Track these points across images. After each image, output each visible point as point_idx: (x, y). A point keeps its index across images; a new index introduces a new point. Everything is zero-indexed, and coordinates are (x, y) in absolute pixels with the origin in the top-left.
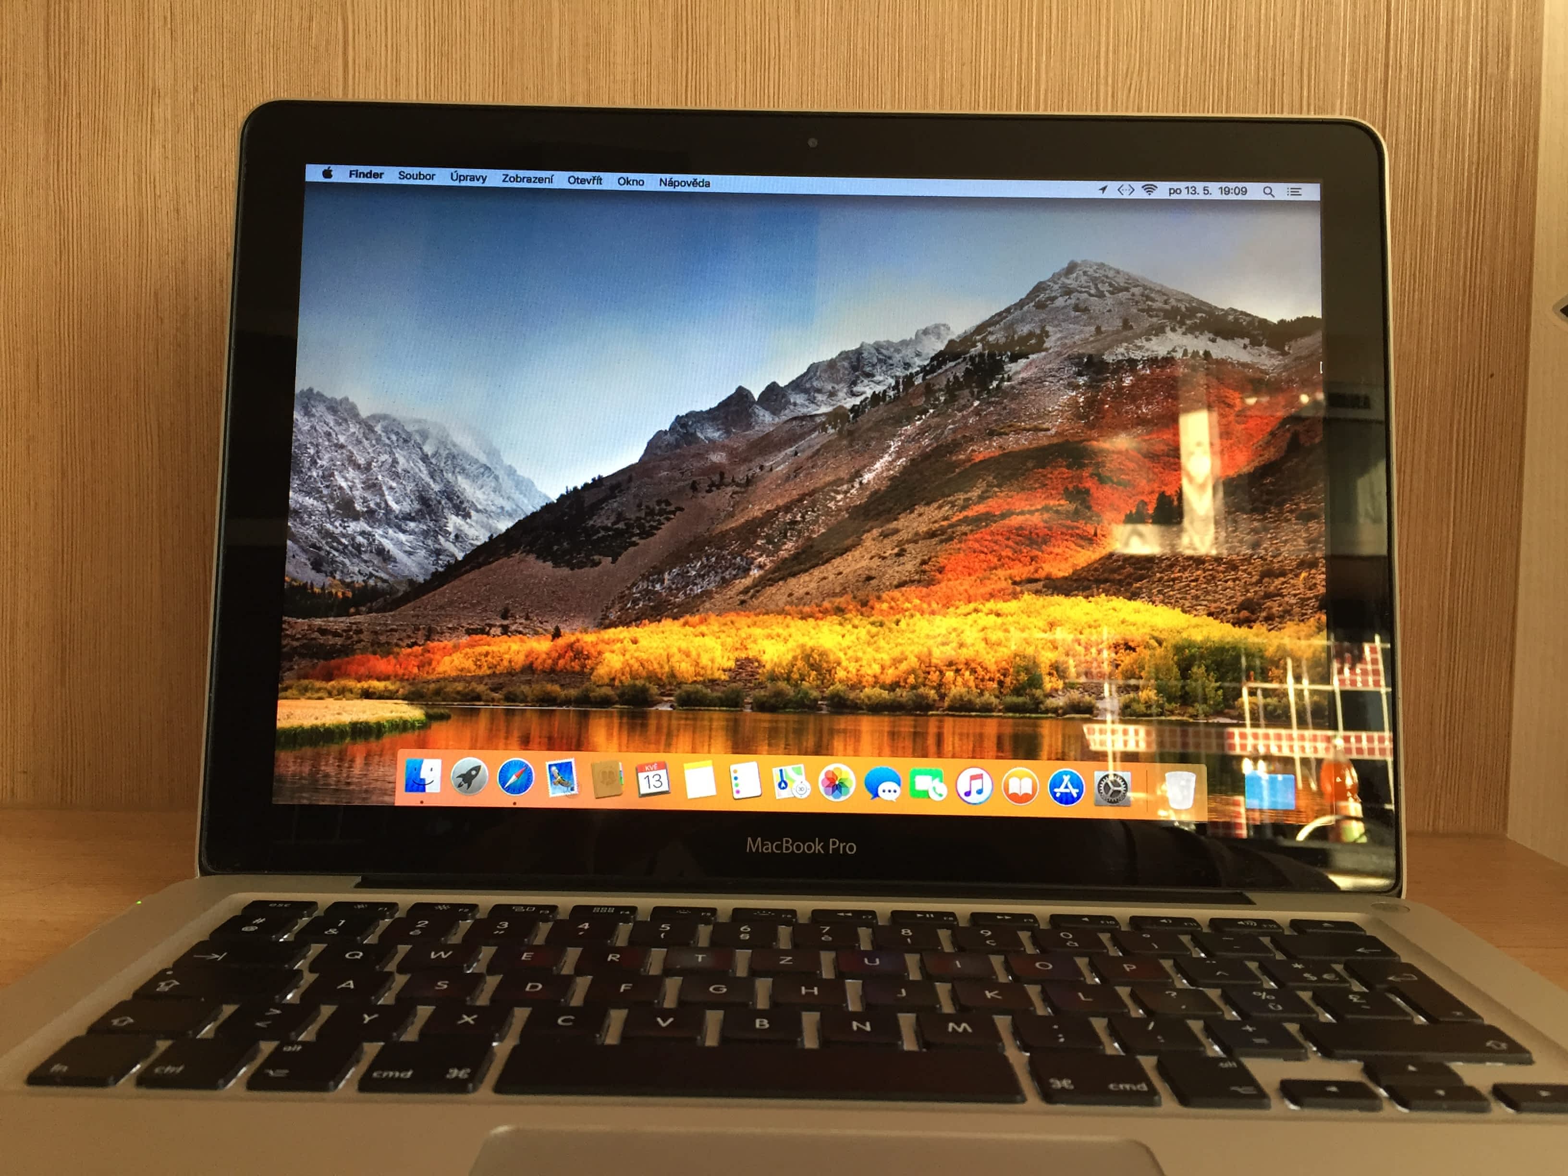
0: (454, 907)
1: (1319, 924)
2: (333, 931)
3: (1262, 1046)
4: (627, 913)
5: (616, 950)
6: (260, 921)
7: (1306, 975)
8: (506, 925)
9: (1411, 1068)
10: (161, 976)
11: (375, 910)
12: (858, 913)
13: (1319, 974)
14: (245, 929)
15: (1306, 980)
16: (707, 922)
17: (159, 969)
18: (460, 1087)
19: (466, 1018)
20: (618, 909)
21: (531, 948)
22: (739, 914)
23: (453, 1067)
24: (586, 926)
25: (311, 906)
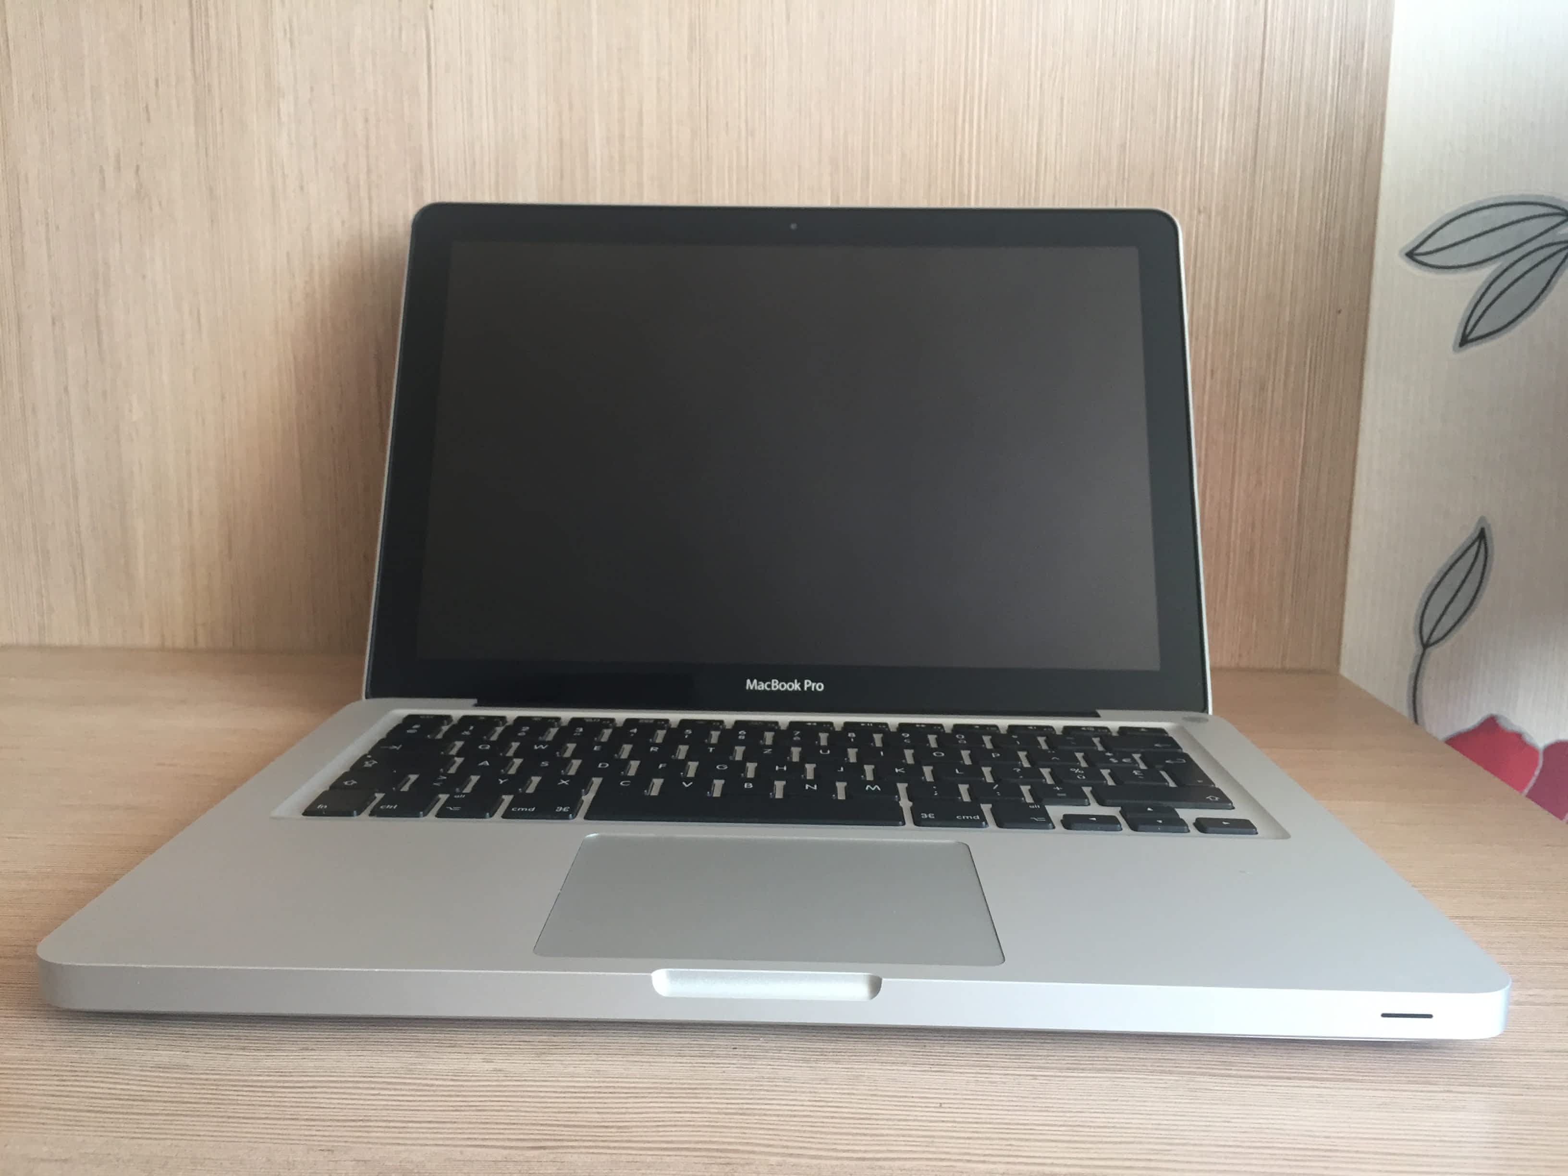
0: (545, 719)
1: (1137, 729)
2: (467, 733)
3: (1063, 797)
4: (663, 724)
5: (655, 745)
6: (417, 726)
7: (1111, 759)
8: (581, 730)
9: (1149, 809)
10: (364, 758)
11: (493, 721)
12: (820, 724)
13: (1120, 759)
14: (408, 731)
15: (1111, 762)
16: (716, 729)
17: (361, 755)
18: (564, 816)
19: (563, 782)
20: (656, 721)
21: (599, 743)
22: (739, 724)
23: (560, 806)
24: (635, 730)
25: (448, 718)
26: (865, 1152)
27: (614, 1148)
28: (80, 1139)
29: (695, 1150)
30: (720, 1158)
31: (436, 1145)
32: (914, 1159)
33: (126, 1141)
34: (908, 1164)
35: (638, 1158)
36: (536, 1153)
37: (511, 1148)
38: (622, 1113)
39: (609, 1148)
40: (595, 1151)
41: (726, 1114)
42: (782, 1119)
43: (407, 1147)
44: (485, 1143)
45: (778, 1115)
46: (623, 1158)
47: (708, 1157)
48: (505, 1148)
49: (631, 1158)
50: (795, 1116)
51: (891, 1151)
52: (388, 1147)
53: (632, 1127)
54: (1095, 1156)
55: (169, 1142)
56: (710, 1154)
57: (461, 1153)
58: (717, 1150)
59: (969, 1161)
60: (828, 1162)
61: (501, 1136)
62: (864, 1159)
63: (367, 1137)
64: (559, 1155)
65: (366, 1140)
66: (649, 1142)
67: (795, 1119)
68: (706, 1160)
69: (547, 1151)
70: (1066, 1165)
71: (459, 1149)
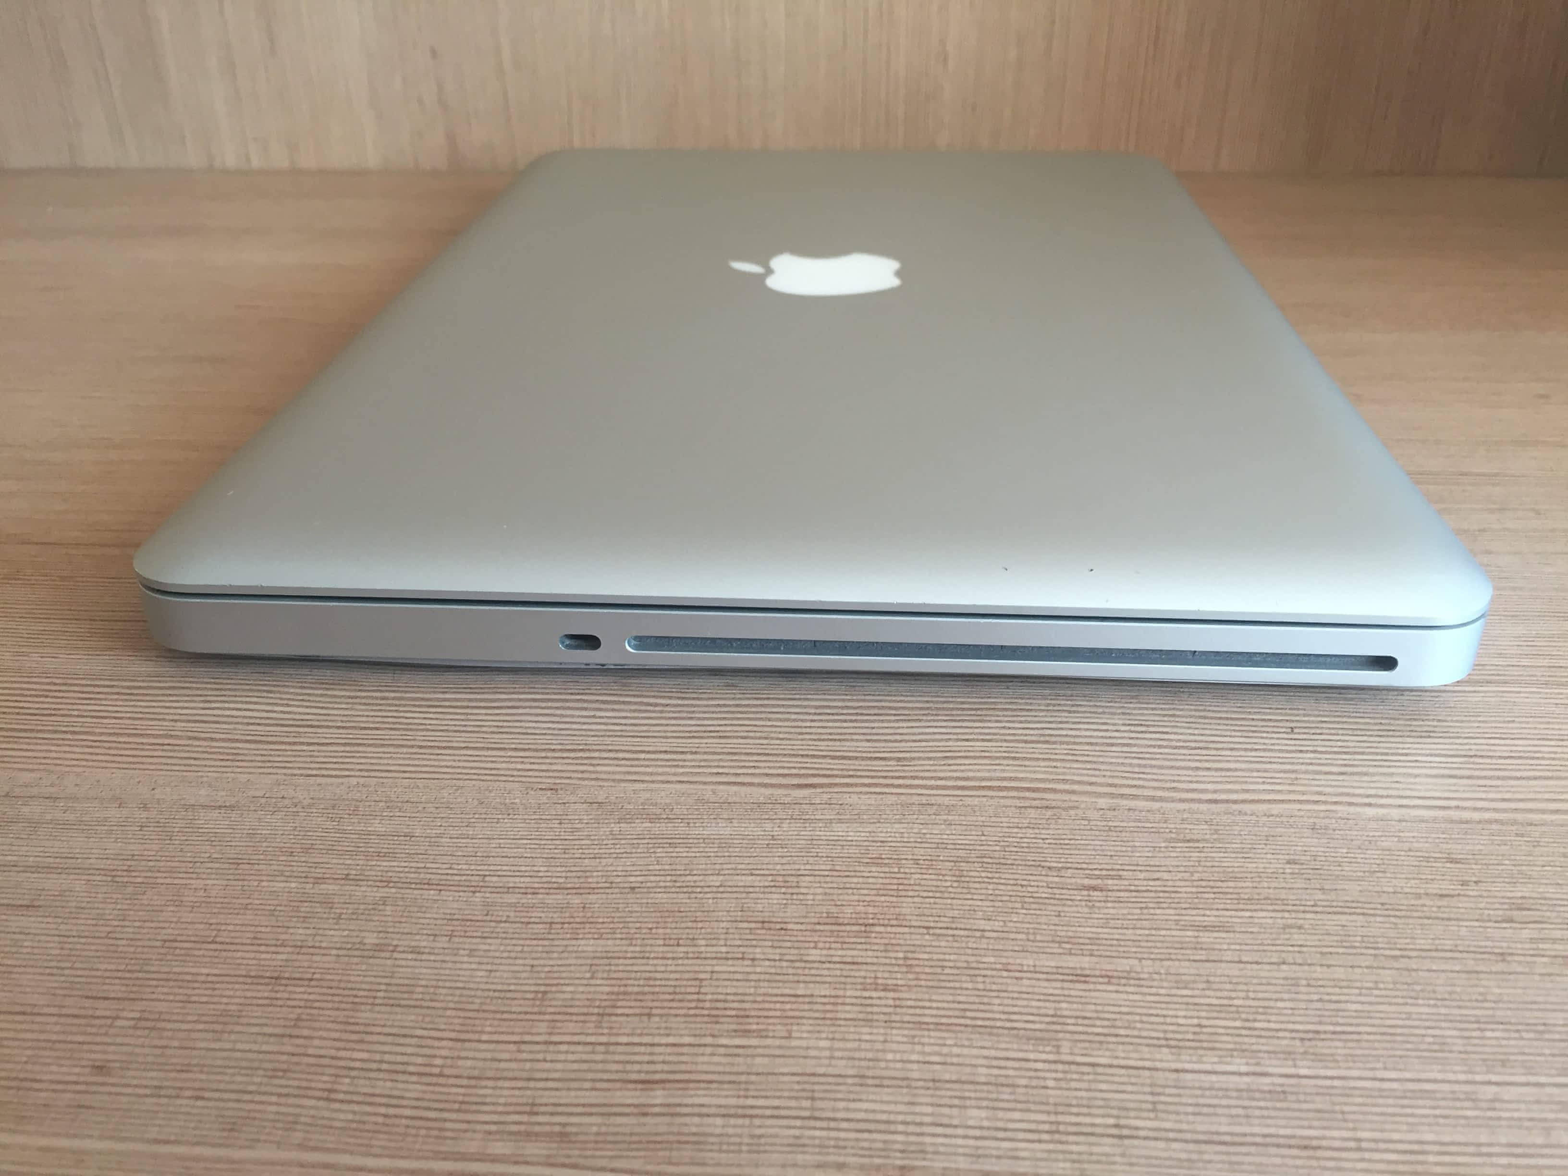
26: (1215, 792)
27: (899, 786)
28: (243, 778)
29: (1000, 789)
30: (1034, 799)
31: (680, 782)
32: (1283, 801)
33: (301, 780)
34: (1276, 809)
35: (933, 800)
36: (806, 792)
37: (772, 786)
38: (896, 741)
39: (892, 786)
40: (878, 790)
41: (1026, 742)
42: (1097, 748)
43: (645, 785)
44: (739, 780)
45: (1091, 744)
46: (915, 799)
47: (1019, 798)
48: (766, 785)
49: (924, 800)
50: (1112, 745)
51: (1247, 791)
52: (623, 785)
53: (913, 759)
54: (1507, 796)
55: (354, 781)
56: (1022, 794)
57: (714, 792)
58: (1028, 789)
59: (1350, 804)
60: (1172, 805)
61: (757, 771)
62: (1216, 801)
63: (593, 772)
64: (835, 795)
65: (594, 776)
66: (941, 779)
67: (1114, 749)
68: (1018, 803)
69: (819, 790)
70: (1476, 809)
71: (709, 787)
